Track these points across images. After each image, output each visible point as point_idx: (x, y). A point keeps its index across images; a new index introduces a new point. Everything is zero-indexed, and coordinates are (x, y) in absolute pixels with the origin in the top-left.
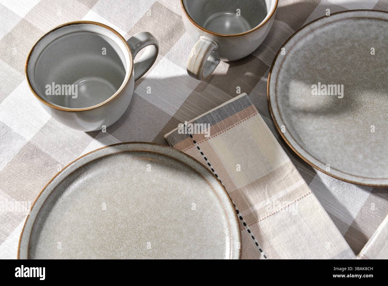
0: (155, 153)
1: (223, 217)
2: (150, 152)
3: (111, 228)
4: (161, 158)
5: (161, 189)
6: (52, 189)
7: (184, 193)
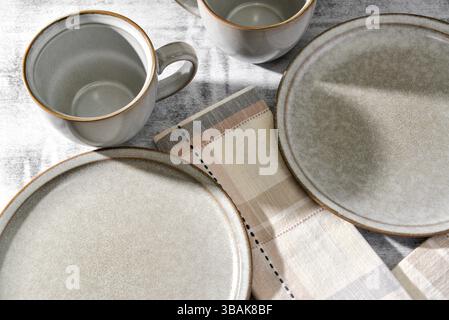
0: (151, 161)
1: (232, 241)
2: (146, 160)
3: (93, 250)
4: (159, 168)
5: (158, 206)
6: (23, 201)
7: (186, 211)
